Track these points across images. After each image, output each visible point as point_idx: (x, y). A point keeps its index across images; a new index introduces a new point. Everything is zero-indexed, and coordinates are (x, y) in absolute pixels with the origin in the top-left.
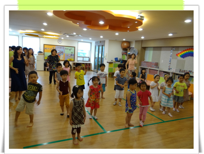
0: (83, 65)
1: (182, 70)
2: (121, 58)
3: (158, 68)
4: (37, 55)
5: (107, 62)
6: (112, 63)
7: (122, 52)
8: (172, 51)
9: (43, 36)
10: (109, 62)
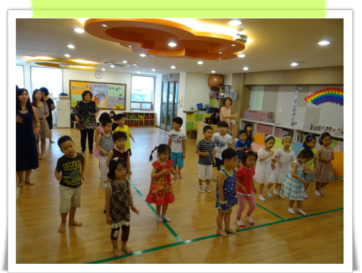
0: (141, 116)
1: (315, 126)
2: (209, 104)
3: (274, 122)
4: (58, 100)
5: (184, 112)
6: (193, 113)
7: (210, 94)
8: (297, 92)
9: (69, 67)
10: (187, 111)
